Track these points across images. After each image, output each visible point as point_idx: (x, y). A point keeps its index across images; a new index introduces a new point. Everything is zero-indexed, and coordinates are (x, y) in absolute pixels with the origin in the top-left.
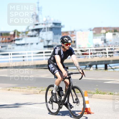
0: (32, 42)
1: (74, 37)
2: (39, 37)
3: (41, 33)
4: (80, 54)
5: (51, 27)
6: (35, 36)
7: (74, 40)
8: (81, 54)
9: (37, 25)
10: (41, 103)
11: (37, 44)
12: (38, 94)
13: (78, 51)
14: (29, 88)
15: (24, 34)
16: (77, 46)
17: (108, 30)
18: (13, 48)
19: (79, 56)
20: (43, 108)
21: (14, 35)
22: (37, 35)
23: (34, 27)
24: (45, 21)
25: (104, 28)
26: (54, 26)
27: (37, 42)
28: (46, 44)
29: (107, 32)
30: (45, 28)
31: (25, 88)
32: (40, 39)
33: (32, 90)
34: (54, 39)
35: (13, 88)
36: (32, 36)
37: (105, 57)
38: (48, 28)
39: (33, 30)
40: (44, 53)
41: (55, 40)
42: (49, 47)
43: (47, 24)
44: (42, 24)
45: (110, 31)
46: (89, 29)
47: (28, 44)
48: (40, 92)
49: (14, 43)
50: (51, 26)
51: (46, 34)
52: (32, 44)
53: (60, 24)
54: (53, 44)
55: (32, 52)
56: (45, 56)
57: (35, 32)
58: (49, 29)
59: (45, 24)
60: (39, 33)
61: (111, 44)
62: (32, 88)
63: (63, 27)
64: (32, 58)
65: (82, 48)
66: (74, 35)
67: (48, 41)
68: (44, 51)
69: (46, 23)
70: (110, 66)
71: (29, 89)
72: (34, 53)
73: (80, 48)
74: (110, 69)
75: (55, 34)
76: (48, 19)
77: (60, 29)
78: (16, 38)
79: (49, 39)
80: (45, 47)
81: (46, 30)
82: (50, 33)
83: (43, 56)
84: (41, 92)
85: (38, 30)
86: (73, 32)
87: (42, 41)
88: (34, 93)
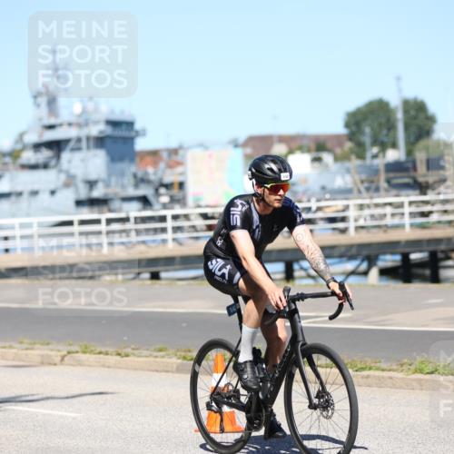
0: (36, 187)
1: (180, 169)
2: (60, 171)
3: (66, 156)
4: (199, 228)
5: (102, 135)
6: (46, 166)
7: (180, 179)
8: (205, 228)
9: (51, 127)
10: (67, 398)
11: (53, 193)
12: (55, 364)
13: (192, 217)
14: (25, 346)
15: (8, 160)
16: (190, 201)
17: (294, 145)
19: (195, 234)
20: (73, 415)
22: (53, 162)
23: (41, 135)
24: (79, 116)
25: (282, 139)
26: (109, 130)
27: (52, 187)
28: (83, 194)
29: (291, 152)
30: (79, 140)
31: (11, 347)
32: (63, 177)
33: (37, 353)
34: (110, 175)
36: (34, 167)
37: (285, 237)
38: (88, 138)
39: (37, 147)
40: (76, 223)
41: (113, 180)
42: (93, 203)
43: (87, 124)
44: (70, 124)
45: (301, 149)
46: (230, 142)
47: (20, 194)
48: (63, 358)
50: (101, 132)
51: (83, 160)
52: (35, 193)
53: (130, 124)
54: (106, 195)
55: (34, 220)
56: (81, 234)
57: (46, 154)
58: (92, 143)
59: (79, 125)
60: (58, 157)
61: (304, 193)
62: (38, 346)
63: (143, 133)
65: (207, 206)
66: (179, 164)
67: (91, 184)
68: (76, 218)
69: (81, 120)
70: (302, 268)
71: (27, 349)
72: (41, 225)
73: (199, 206)
74: (302, 278)
75: (115, 158)
76: (90, 106)
77: (129, 141)
79: (93, 177)
80: (79, 203)
81: (84, 144)
82: (95, 156)
83: (72, 234)
84: (66, 359)
85: (57, 146)
86: (174, 152)
87: (70, 182)
88: (42, 363)
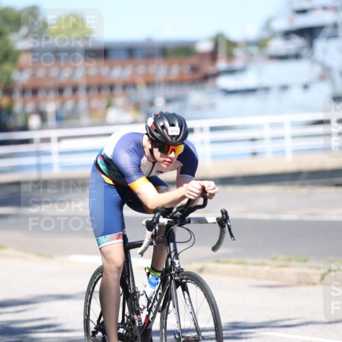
0: (285, 80)
2: (314, 61)
3: (320, 44)
6: (297, 56)
9: (303, 12)
11: (306, 87)
12: (314, 284)
14: (279, 263)
15: (254, 50)
18: (212, 106)
21: (213, 55)
22: (305, 52)
23: (292, 21)
27: (304, 80)
30: (335, 26)
31: (263, 264)
32: (317, 70)
33: (293, 270)
35: (218, 262)
36: (283, 58)
39: (287, 34)
44: (325, 8)
47: (267, 89)
48: (323, 276)
49: (215, 87)
52: (284, 88)
55: (287, 119)
57: (297, 43)
59: (335, 9)
60: (311, 45)
62: (293, 263)
64: (289, 145)
69: (338, 4)
71: (281, 266)
72: (295, 124)
78: (222, 64)
85: (310, 33)
87: (325, 74)
88: (299, 283)
